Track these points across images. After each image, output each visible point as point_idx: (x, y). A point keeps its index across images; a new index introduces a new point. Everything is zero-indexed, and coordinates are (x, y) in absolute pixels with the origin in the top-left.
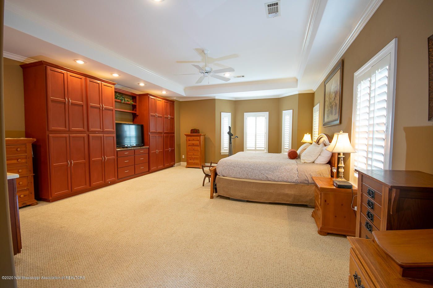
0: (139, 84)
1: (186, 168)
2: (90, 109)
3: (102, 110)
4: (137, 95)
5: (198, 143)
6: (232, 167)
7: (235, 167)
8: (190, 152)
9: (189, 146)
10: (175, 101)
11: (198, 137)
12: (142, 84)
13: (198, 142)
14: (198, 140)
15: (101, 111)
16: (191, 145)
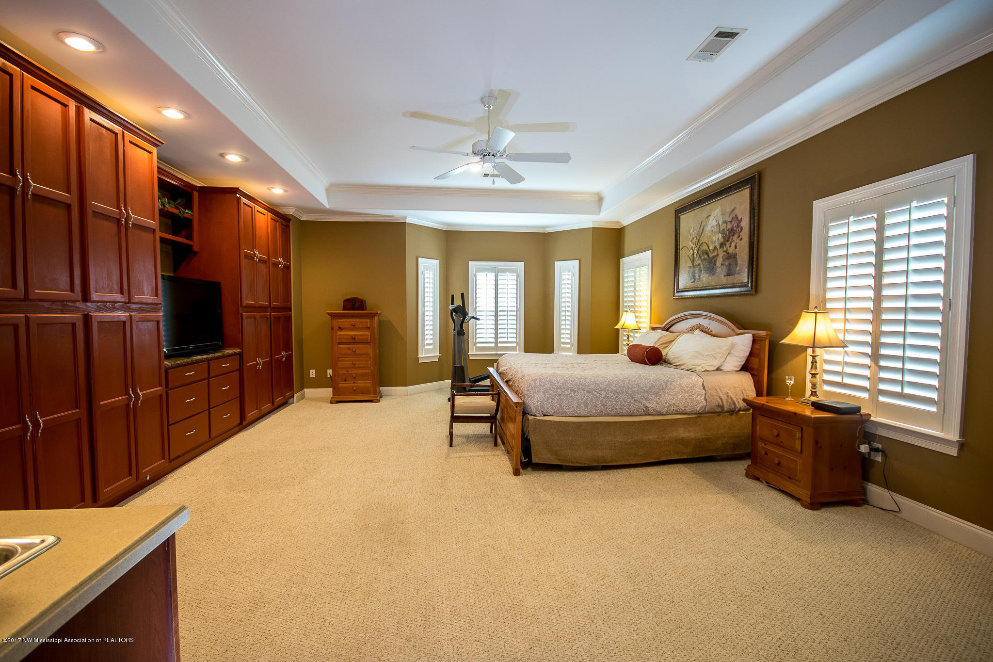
0: (222, 155)
1: (331, 403)
2: (92, 222)
3: (127, 230)
4: (194, 187)
5: (367, 335)
6: (567, 392)
7: (575, 391)
8: (345, 361)
9: (339, 343)
10: (291, 218)
11: (368, 320)
12: (234, 158)
13: (368, 333)
14: (367, 328)
15: (123, 230)
16: (345, 341)
